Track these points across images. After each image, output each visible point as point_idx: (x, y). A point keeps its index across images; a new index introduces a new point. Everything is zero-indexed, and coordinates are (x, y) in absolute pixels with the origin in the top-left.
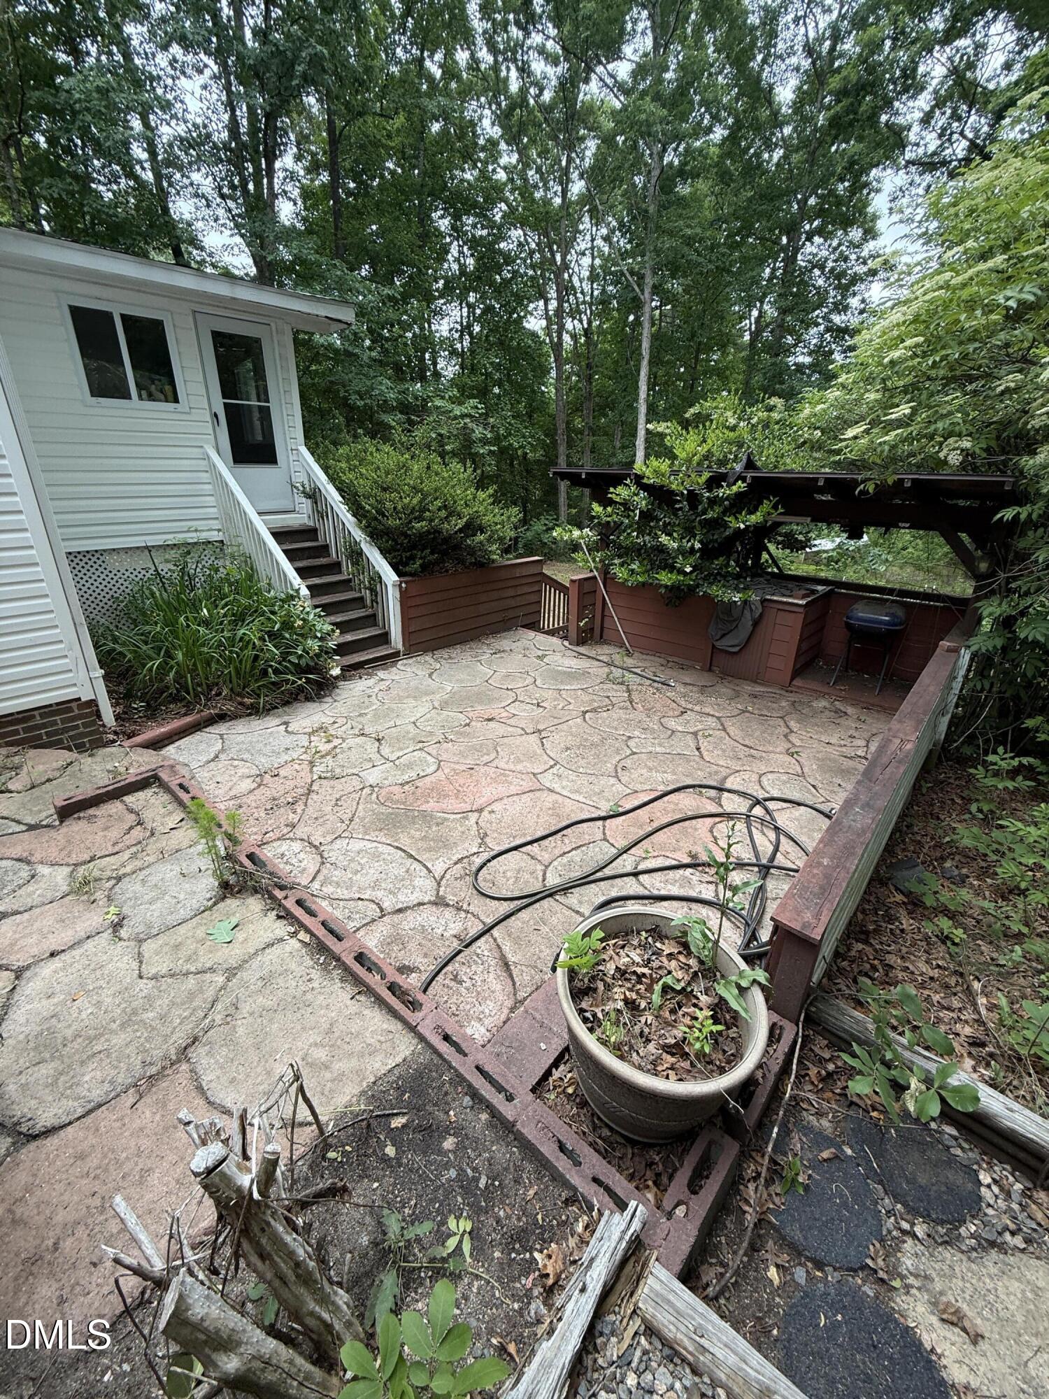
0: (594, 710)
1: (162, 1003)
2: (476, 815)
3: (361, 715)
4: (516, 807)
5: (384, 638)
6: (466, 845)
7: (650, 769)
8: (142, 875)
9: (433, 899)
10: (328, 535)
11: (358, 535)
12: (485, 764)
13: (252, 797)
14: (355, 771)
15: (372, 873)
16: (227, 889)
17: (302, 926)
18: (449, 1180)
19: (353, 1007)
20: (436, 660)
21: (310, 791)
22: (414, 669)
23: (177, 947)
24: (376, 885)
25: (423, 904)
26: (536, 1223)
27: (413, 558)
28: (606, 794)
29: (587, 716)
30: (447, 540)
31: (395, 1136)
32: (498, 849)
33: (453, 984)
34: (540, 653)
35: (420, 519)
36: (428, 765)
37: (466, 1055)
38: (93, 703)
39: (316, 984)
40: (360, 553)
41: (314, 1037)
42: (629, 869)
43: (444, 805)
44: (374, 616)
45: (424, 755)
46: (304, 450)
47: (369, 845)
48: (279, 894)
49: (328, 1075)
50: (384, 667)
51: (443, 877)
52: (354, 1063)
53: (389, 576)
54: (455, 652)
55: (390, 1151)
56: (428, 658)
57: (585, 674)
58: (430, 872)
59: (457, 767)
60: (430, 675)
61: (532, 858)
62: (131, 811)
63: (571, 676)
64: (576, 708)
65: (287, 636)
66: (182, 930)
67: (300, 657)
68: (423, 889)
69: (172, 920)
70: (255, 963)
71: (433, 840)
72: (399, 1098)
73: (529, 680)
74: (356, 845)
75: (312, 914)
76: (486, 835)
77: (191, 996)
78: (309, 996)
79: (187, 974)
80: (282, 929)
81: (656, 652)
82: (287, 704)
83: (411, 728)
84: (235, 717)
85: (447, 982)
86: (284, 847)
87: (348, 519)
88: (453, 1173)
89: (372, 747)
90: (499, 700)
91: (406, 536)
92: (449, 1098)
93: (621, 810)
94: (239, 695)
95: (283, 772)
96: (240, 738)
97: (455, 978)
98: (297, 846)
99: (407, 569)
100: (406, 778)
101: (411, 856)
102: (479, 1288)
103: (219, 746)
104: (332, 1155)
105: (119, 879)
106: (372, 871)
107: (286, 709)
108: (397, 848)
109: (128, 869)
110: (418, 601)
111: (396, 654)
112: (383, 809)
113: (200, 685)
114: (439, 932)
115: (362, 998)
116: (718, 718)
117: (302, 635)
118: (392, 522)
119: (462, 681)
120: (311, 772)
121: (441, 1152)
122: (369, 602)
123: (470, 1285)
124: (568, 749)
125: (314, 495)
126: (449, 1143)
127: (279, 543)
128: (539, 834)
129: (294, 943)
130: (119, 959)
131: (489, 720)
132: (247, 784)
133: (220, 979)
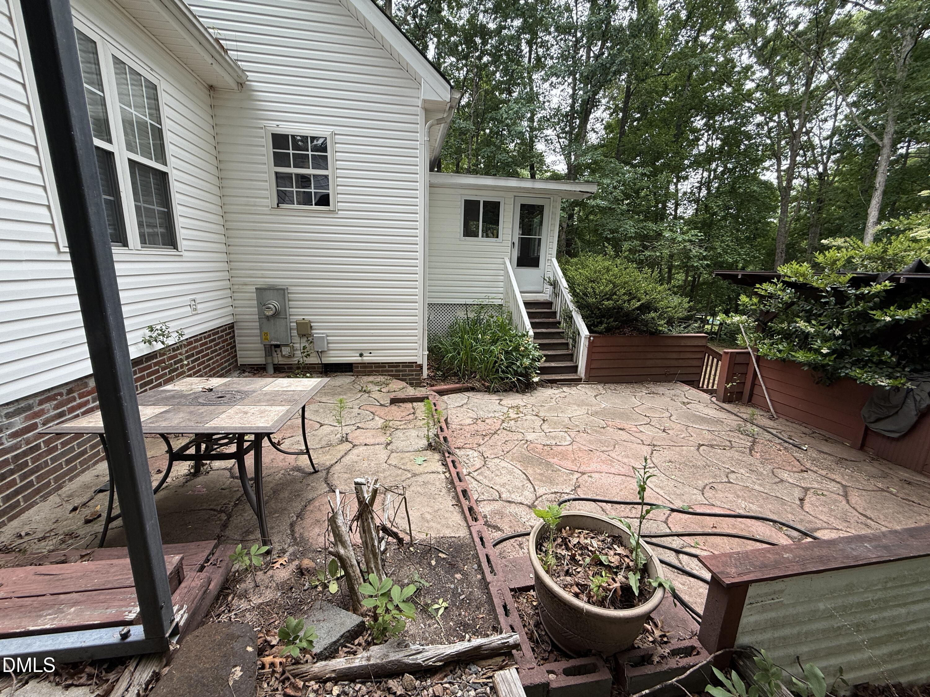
0: (712, 446)
1: (387, 473)
2: (580, 475)
3: (541, 406)
4: (607, 480)
5: (574, 369)
6: (564, 487)
7: (738, 497)
8: (404, 431)
9: (529, 504)
10: (558, 308)
11: (572, 307)
12: (603, 452)
13: (468, 427)
14: (523, 431)
15: (504, 479)
16: (430, 447)
17: (449, 471)
18: (449, 587)
19: (451, 509)
20: (604, 389)
21: (495, 433)
22: (587, 391)
23: (402, 458)
24: (503, 485)
25: (523, 504)
26: (475, 627)
27: (601, 323)
28: (684, 497)
29: (702, 448)
30: (628, 314)
31: (438, 559)
32: (582, 496)
33: (517, 546)
34: (686, 400)
35: (608, 299)
36: (565, 441)
37: (484, 547)
38: (421, 366)
39: (442, 494)
40: (571, 317)
41: (429, 510)
42: (674, 546)
43: (564, 463)
44: (572, 355)
45: (566, 435)
46: (555, 261)
47: (510, 466)
48: (447, 455)
49: (426, 525)
50: (569, 385)
51: (541, 496)
52: (439, 526)
53: (584, 331)
54: (619, 387)
55: (433, 563)
56: (600, 387)
57: (719, 422)
58: (535, 490)
59: (582, 447)
60: (595, 396)
61: (603, 510)
62: (414, 408)
63: (704, 420)
64: (696, 440)
65: (514, 354)
66: (407, 454)
67: (519, 367)
68: (528, 497)
69: (406, 449)
70: (424, 476)
71: (546, 477)
72: (448, 549)
73: (667, 414)
74: (503, 464)
75: (455, 467)
76: (579, 487)
77: (397, 475)
78: (437, 496)
79: (400, 468)
80: (441, 469)
81: (802, 422)
82: (505, 391)
83: (567, 420)
84: (479, 391)
85: (515, 544)
86: (470, 452)
87: (568, 297)
88: (452, 586)
89: (539, 422)
90: (635, 420)
91: (599, 309)
92: (468, 561)
93: (691, 510)
94: (483, 380)
95: (487, 421)
96: (476, 400)
97: (520, 545)
98: (476, 454)
99: (596, 329)
100: (548, 443)
101: (529, 480)
102: (437, 628)
103: (465, 401)
104: (411, 549)
105: (397, 429)
106: (505, 478)
107: (504, 393)
108: (524, 473)
109: (401, 427)
110: (601, 350)
111: (580, 380)
112: (527, 453)
113: (467, 371)
114: (524, 520)
115: (457, 508)
116: (844, 487)
117: (523, 356)
118: (591, 300)
119: (615, 404)
120: (501, 425)
121: (453, 576)
122: (571, 346)
123: (434, 624)
124: (670, 462)
125: (554, 284)
126: (458, 576)
127: (526, 308)
128: (615, 499)
129: (443, 476)
130: (383, 455)
131: (620, 429)
132: (469, 421)
133: (409, 475)
